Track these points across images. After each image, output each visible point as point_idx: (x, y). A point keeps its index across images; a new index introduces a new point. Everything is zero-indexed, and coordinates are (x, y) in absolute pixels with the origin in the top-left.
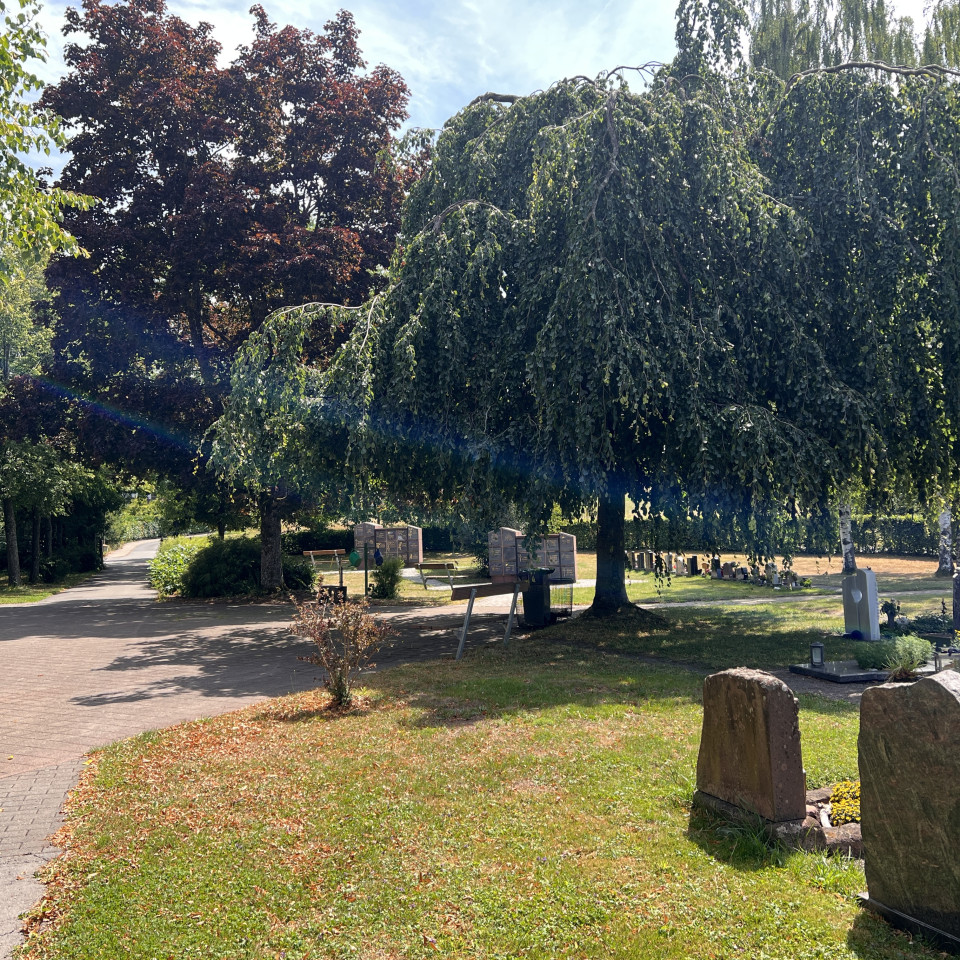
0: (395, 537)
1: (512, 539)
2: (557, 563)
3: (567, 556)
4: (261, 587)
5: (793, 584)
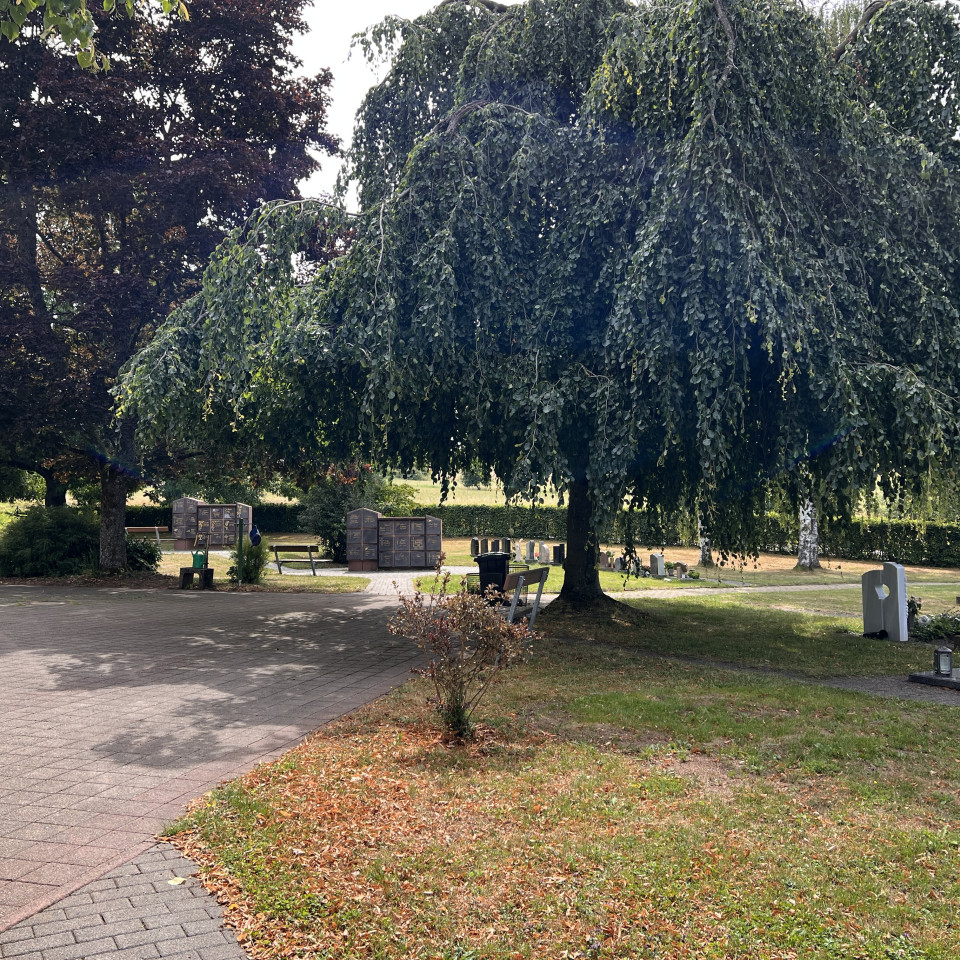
0: (221, 515)
1: (373, 520)
2: (422, 548)
3: (434, 542)
4: (99, 567)
5: (683, 576)
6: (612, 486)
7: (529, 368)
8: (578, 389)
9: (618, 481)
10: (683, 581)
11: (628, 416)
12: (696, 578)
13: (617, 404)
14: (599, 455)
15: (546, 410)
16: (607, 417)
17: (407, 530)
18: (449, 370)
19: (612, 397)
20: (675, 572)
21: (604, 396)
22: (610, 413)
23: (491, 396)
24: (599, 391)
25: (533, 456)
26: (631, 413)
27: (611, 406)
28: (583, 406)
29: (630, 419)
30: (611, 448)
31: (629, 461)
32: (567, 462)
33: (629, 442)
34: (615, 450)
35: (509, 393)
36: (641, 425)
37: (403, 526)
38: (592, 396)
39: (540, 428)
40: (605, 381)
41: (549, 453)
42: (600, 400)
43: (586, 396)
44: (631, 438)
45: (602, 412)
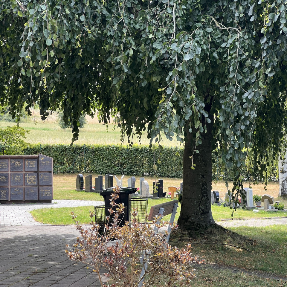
2: (35, 183)
3: (46, 177)
5: (270, 208)
6: (243, 127)
7: (167, 20)
8: (210, 40)
9: (248, 123)
10: (270, 212)
11: (258, 64)
12: (281, 209)
13: (247, 54)
14: (231, 99)
15: (187, 58)
16: (238, 65)
17: (21, 167)
18: (93, 20)
19: (242, 47)
20: (262, 204)
21: (235, 47)
22: (240, 62)
23: (133, 43)
24: (230, 41)
25: (175, 99)
26: (261, 61)
27: (241, 56)
28: (215, 55)
29: (260, 67)
30: (242, 94)
31: (258, 105)
32: (204, 105)
33: (259, 88)
34: (246, 95)
35: (149, 42)
36: (270, 72)
37: (18, 163)
38: (223, 45)
39: (181, 74)
40: (235, 32)
41: (189, 97)
42: (231, 50)
43: (217, 46)
44: (261, 84)
45: (233, 60)
